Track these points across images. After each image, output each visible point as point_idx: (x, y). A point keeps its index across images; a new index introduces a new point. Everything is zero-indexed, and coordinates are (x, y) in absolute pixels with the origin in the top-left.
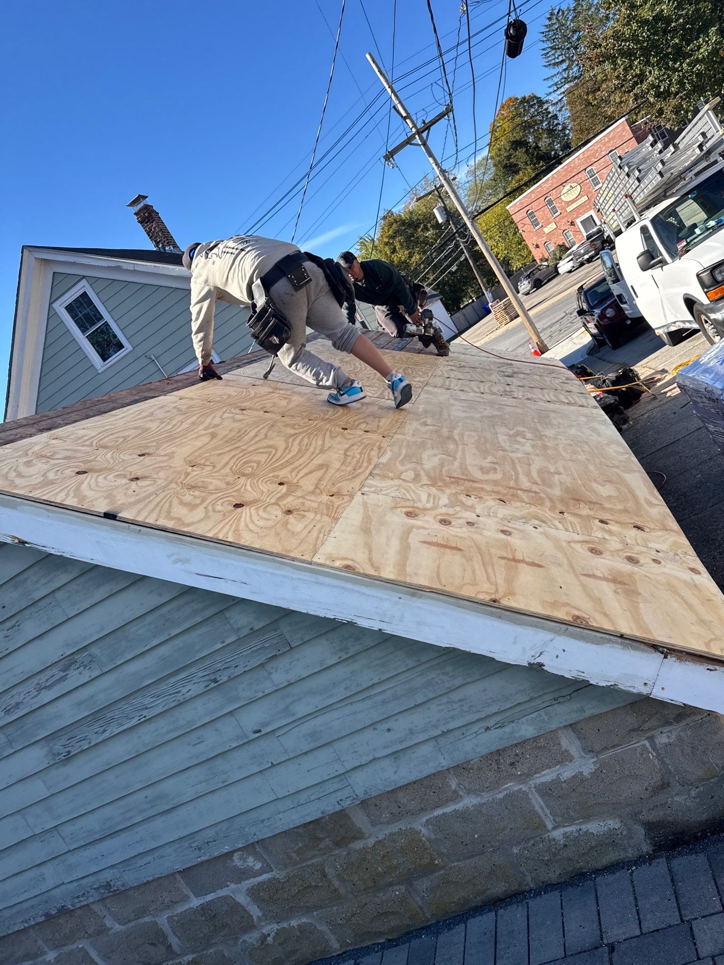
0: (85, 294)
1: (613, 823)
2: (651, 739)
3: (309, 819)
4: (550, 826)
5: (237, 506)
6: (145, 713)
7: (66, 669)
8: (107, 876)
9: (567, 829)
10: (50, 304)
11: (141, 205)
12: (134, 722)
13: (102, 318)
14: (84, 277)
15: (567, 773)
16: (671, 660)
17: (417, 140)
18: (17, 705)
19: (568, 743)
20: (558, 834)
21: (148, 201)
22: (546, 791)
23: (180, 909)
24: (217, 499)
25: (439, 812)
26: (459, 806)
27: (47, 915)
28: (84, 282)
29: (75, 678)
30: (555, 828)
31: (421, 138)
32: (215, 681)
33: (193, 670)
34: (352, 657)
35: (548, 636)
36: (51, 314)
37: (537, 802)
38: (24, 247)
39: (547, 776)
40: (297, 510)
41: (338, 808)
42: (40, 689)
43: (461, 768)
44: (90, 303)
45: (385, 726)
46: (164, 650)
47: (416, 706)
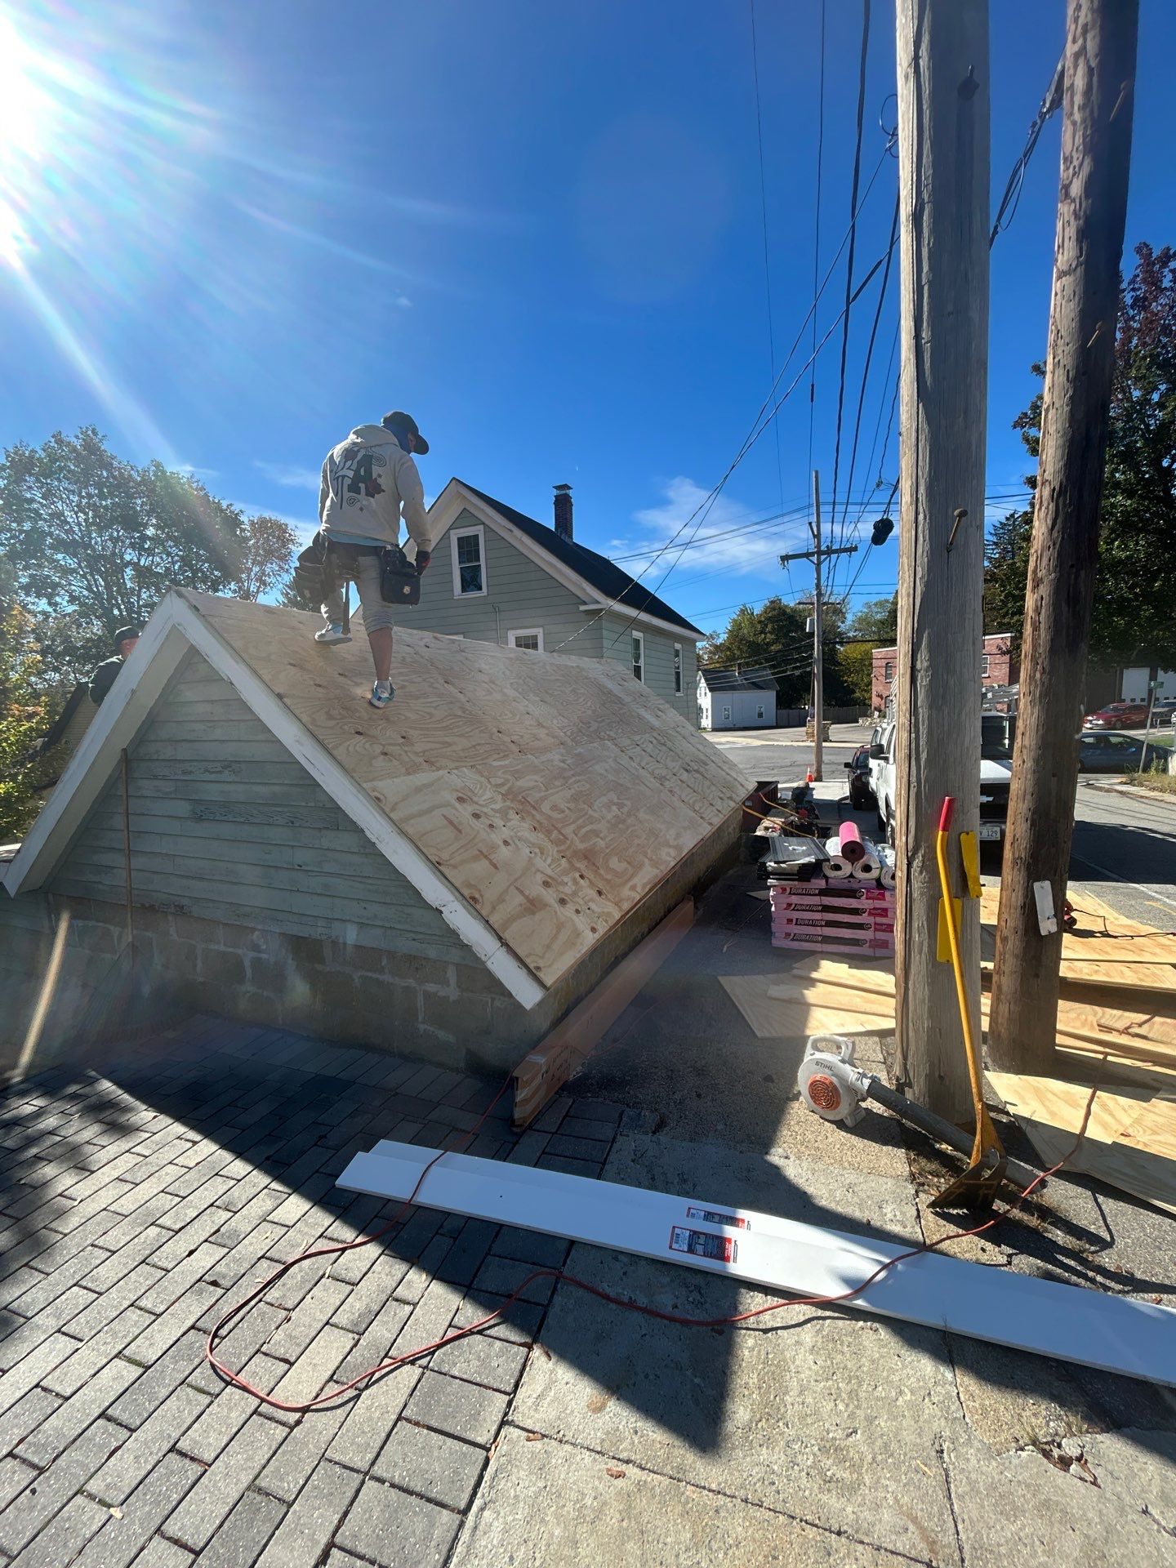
0: (476, 536)
1: (451, 1039)
2: (493, 1000)
3: (300, 934)
4: (420, 1019)
5: (358, 733)
6: (250, 818)
7: (225, 767)
8: (185, 902)
9: (429, 1028)
10: (449, 529)
11: (564, 492)
12: (242, 820)
13: (479, 560)
14: (484, 524)
15: (443, 992)
16: (504, 949)
17: (814, 558)
18: (191, 772)
19: (451, 974)
20: (422, 1027)
21: (570, 493)
22: (427, 995)
23: (212, 946)
24: (350, 723)
25: (370, 974)
26: (381, 977)
27: (143, 905)
28: (481, 527)
29: (227, 776)
30: (422, 1023)
31: (818, 559)
32: (292, 823)
33: (286, 810)
34: (366, 854)
35: (452, 898)
36: (446, 536)
37: (420, 1001)
38: (454, 478)
39: (431, 987)
40: (392, 756)
41: (319, 938)
42: (206, 771)
43: (391, 955)
44: (477, 544)
45: (364, 905)
46: (276, 789)
47: (384, 903)
